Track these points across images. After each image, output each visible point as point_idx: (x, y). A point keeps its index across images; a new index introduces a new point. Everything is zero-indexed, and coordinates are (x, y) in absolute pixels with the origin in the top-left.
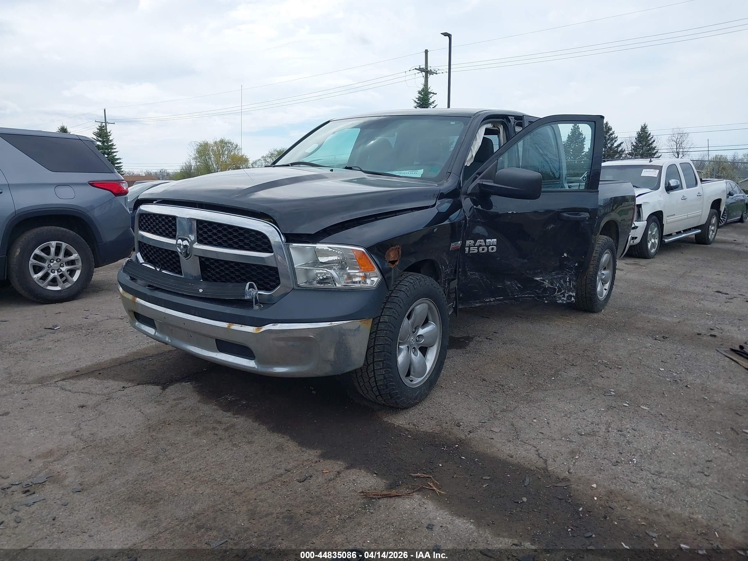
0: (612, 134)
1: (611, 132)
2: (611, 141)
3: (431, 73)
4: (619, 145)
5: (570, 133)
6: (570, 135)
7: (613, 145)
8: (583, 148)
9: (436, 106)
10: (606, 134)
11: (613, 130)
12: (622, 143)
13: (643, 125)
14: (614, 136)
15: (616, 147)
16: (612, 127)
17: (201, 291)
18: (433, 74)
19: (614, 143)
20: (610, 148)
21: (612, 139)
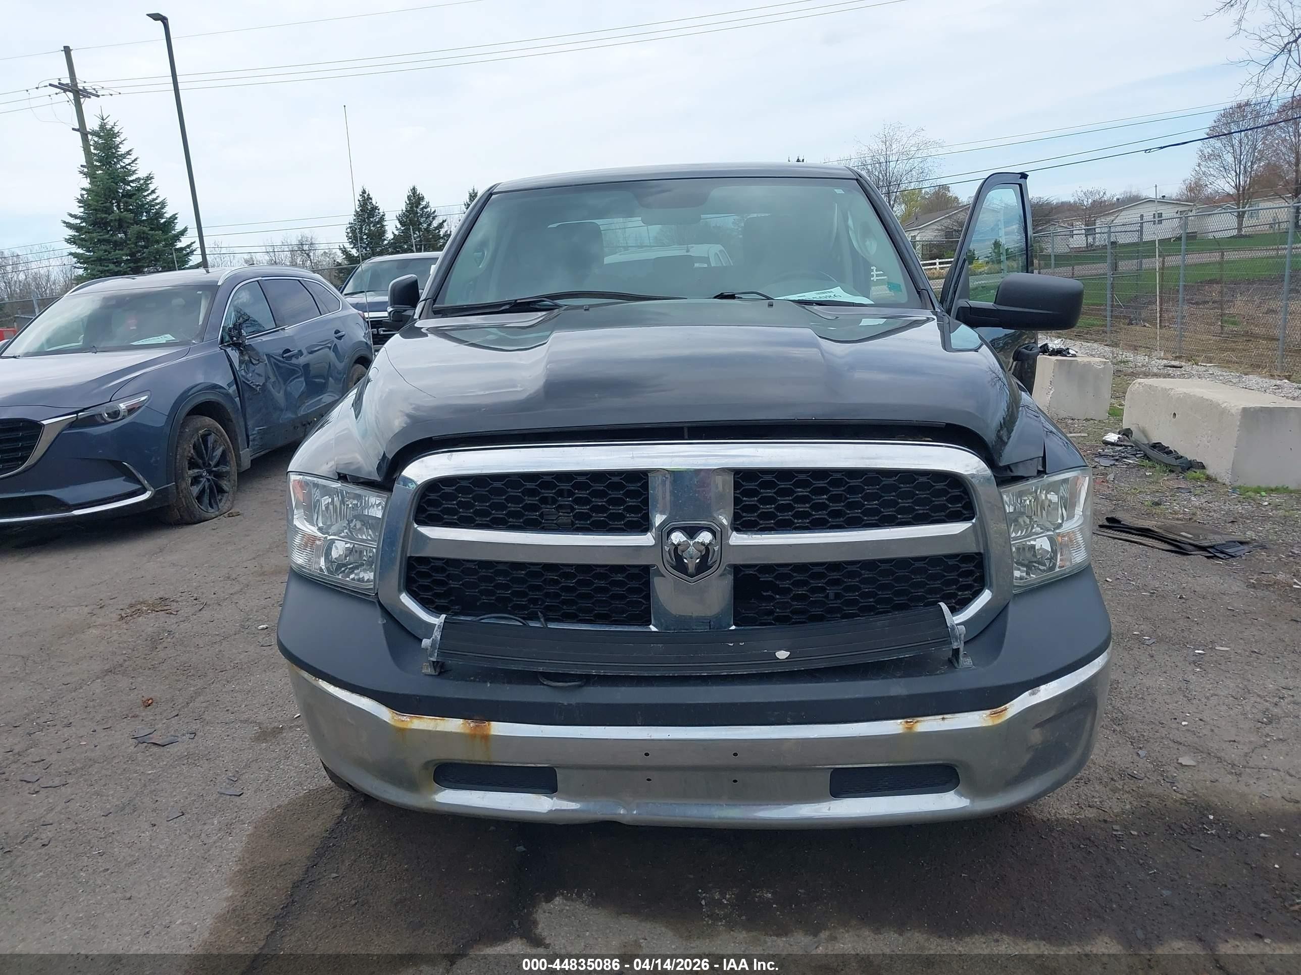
0: (426, 207)
1: (424, 203)
2: (427, 218)
3: (87, 94)
4: (441, 226)
5: (357, 207)
6: (358, 210)
7: (430, 225)
8: (384, 232)
9: (136, 160)
10: (417, 207)
11: (426, 200)
12: (444, 221)
13: (471, 191)
14: (429, 209)
15: (437, 228)
16: (424, 195)
17: (782, 655)
18: (90, 97)
19: (431, 222)
20: (427, 230)
21: (429, 216)
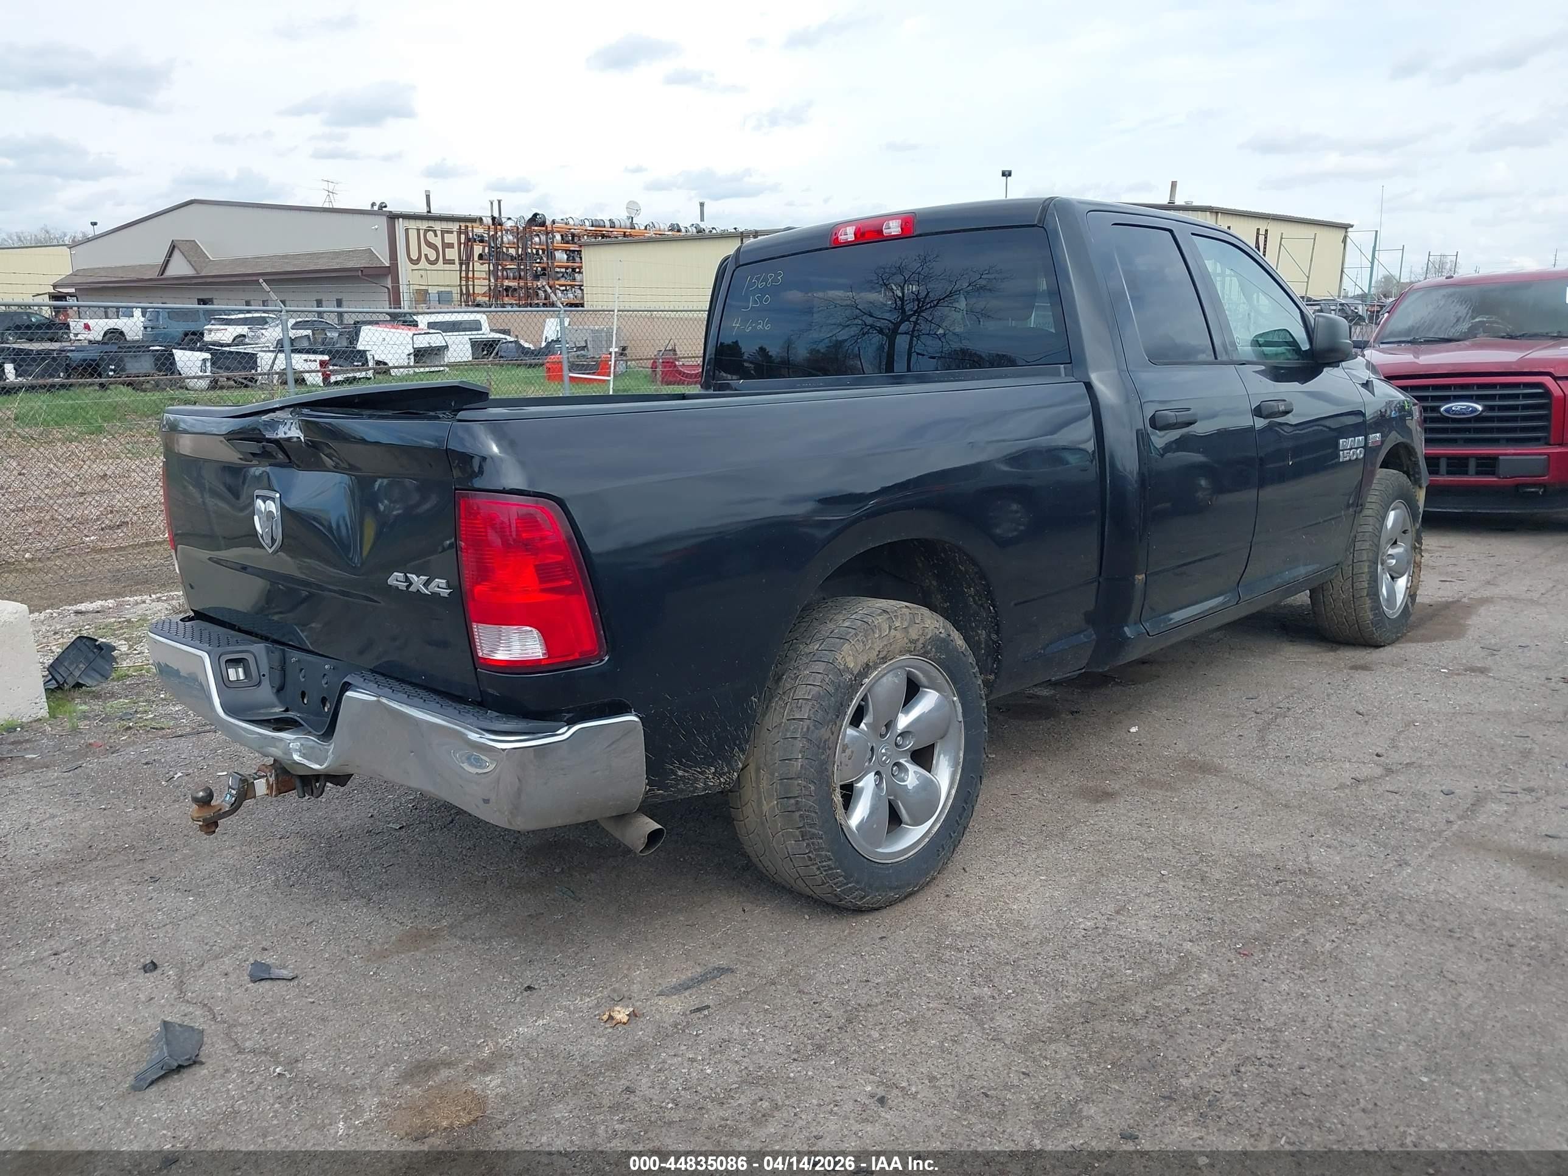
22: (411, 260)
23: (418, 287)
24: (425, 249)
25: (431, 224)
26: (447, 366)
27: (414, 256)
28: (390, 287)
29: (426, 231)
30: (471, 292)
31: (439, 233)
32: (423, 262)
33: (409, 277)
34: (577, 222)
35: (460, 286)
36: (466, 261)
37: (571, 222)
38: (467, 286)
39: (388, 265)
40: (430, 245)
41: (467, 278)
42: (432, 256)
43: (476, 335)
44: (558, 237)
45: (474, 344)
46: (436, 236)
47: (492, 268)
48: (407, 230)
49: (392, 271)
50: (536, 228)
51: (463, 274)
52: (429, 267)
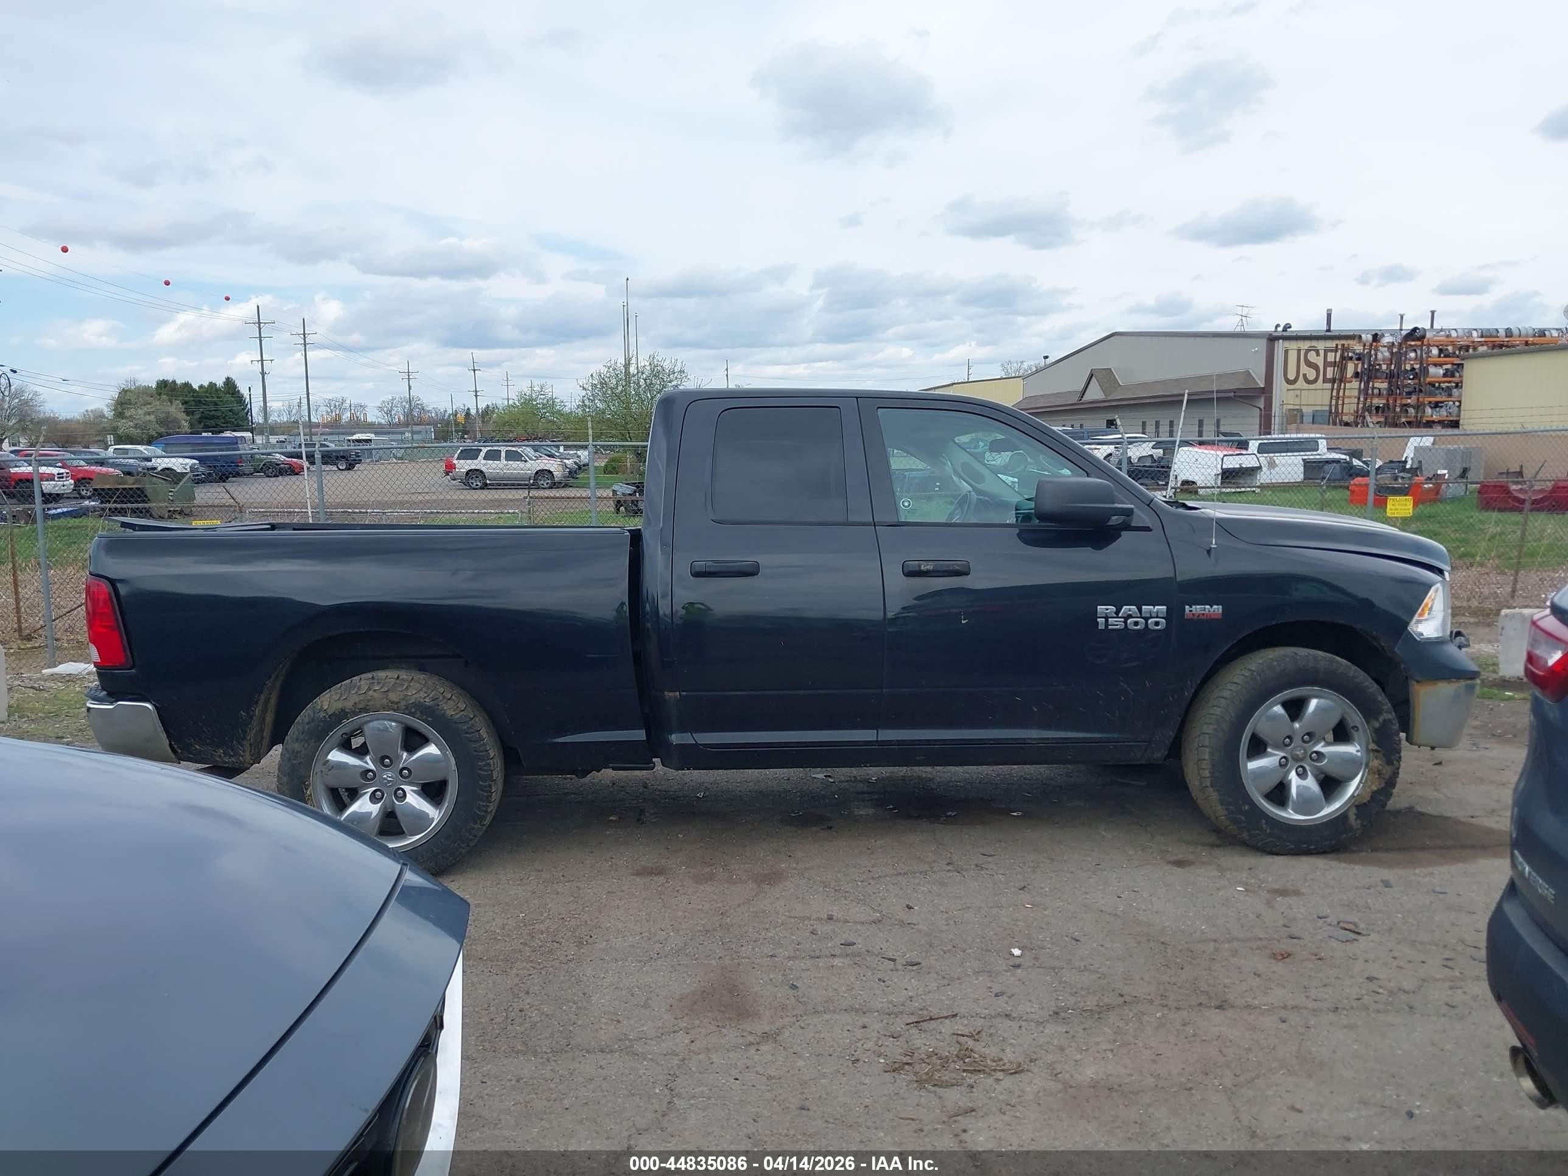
22: (1288, 381)
23: (1291, 407)
24: (1304, 369)
25: (1314, 343)
26: (1258, 487)
27: (1291, 376)
28: (1262, 407)
29: (1307, 351)
30: (1340, 411)
31: (1322, 353)
32: (1301, 382)
33: (1283, 397)
34: (1461, 333)
35: (1331, 406)
36: (1340, 380)
37: (1454, 334)
38: (1337, 405)
39: (1263, 386)
40: (1310, 364)
41: (1338, 398)
42: (1311, 374)
43: (1310, 456)
44: (1435, 351)
45: (1307, 464)
46: (1318, 355)
47: (1362, 387)
48: (1286, 352)
49: (1266, 391)
50: (1413, 343)
51: (1335, 393)
52: (1306, 386)
